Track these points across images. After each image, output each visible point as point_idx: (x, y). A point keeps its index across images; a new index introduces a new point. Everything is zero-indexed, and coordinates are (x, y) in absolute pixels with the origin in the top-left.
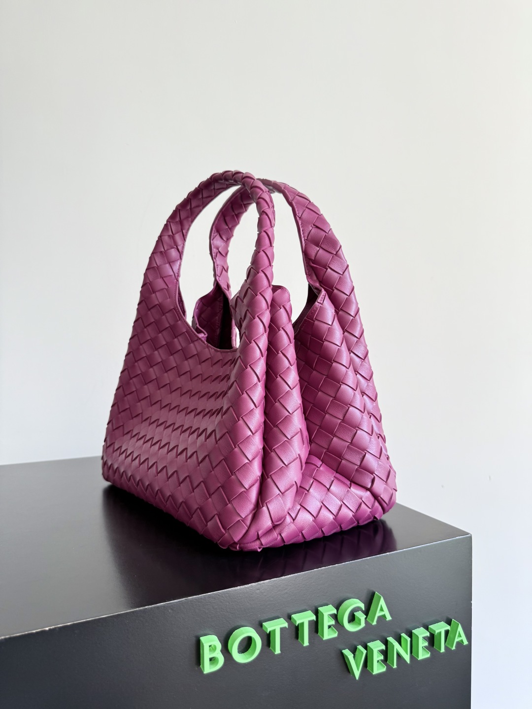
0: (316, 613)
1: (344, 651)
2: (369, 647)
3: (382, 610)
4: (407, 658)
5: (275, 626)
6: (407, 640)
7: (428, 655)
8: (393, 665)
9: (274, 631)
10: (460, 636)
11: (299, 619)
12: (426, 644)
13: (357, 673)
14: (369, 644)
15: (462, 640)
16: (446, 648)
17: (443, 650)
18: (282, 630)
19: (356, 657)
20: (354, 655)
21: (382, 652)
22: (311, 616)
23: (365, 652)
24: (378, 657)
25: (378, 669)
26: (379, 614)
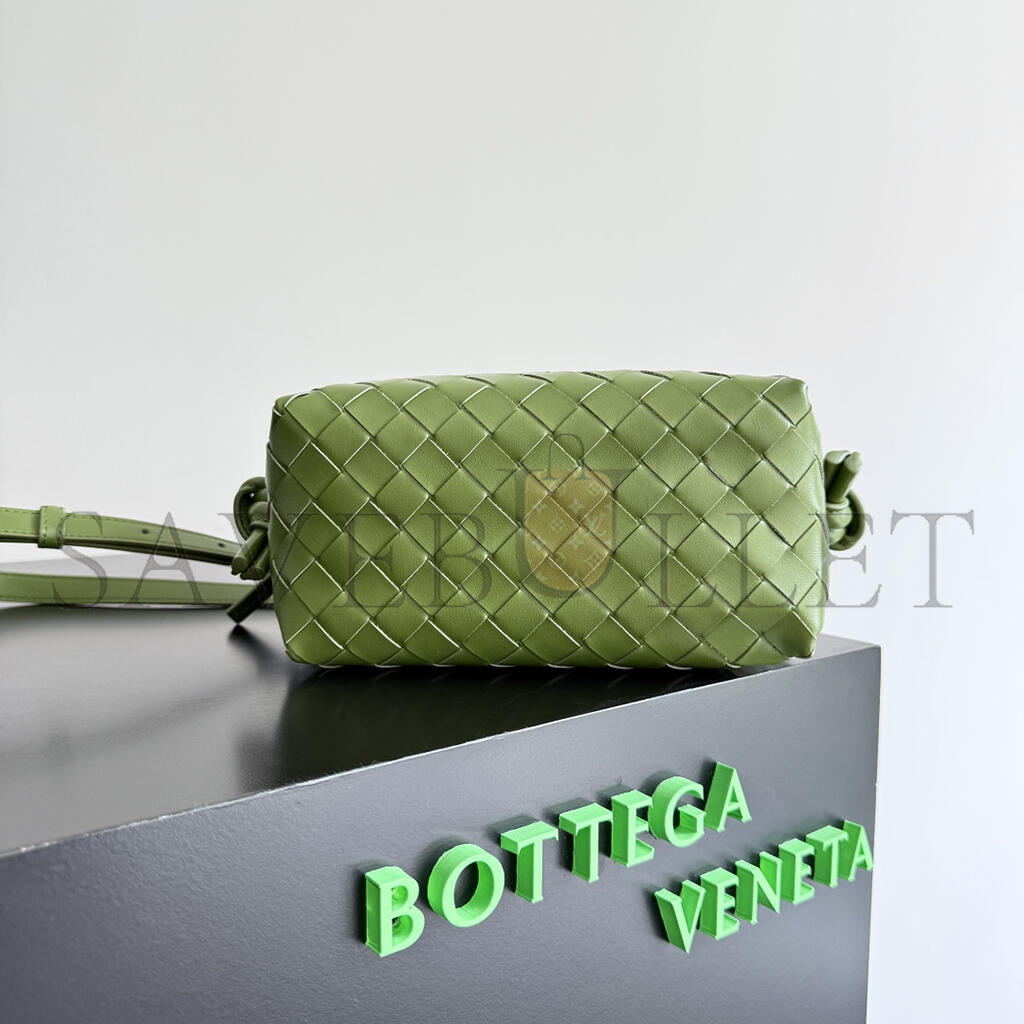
0: (610, 805)
1: (657, 894)
2: (705, 881)
3: (734, 799)
4: (775, 900)
5: (530, 837)
6: (775, 864)
7: (810, 894)
8: (751, 918)
9: (531, 847)
10: (862, 853)
11: (581, 821)
12: (808, 870)
13: (688, 938)
14: (703, 877)
15: (864, 865)
16: (839, 881)
17: (834, 882)
18: (546, 843)
19: (684, 904)
20: (681, 898)
22: (603, 814)
23: (702, 891)
24: (725, 902)
25: (726, 928)
26: (729, 807)
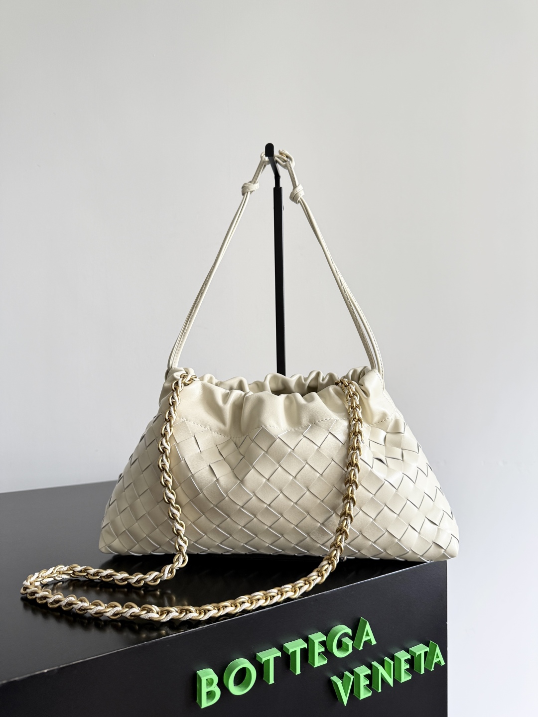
0: (306, 640)
1: (332, 678)
2: (355, 672)
3: (368, 635)
4: (391, 681)
5: (269, 656)
6: (390, 664)
7: (410, 678)
8: (378, 690)
9: (269, 660)
10: (438, 657)
11: (292, 648)
12: (408, 667)
13: (345, 700)
14: (356, 670)
15: (440, 661)
16: (425, 669)
17: (423, 672)
18: (275, 659)
19: (343, 683)
20: (342, 680)
21: (368, 677)
22: (303, 644)
23: (352, 677)
24: (364, 682)
25: (364, 694)
26: (365, 639)
